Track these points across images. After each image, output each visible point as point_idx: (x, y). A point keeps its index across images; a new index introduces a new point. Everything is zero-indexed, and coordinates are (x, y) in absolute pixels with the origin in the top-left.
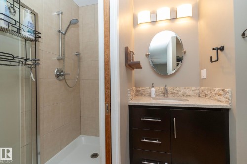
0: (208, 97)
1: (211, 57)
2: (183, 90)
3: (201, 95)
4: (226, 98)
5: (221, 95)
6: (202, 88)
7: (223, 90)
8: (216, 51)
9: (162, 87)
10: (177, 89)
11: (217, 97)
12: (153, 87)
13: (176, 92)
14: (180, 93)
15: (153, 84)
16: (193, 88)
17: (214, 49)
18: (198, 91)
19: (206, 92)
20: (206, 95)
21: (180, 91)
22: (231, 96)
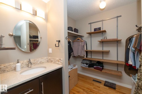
0: (53, 62)
1: (55, 44)
2: (40, 60)
3: (49, 61)
4: (61, 63)
5: (59, 61)
6: (50, 58)
7: (60, 59)
8: (58, 42)
9: (25, 61)
10: (37, 60)
11: (57, 62)
12: (18, 62)
13: (36, 62)
14: (38, 62)
15: (18, 60)
16: (45, 58)
17: (57, 41)
18: (47, 59)
19: (52, 60)
20: (52, 61)
21: (39, 61)
22: (63, 62)
